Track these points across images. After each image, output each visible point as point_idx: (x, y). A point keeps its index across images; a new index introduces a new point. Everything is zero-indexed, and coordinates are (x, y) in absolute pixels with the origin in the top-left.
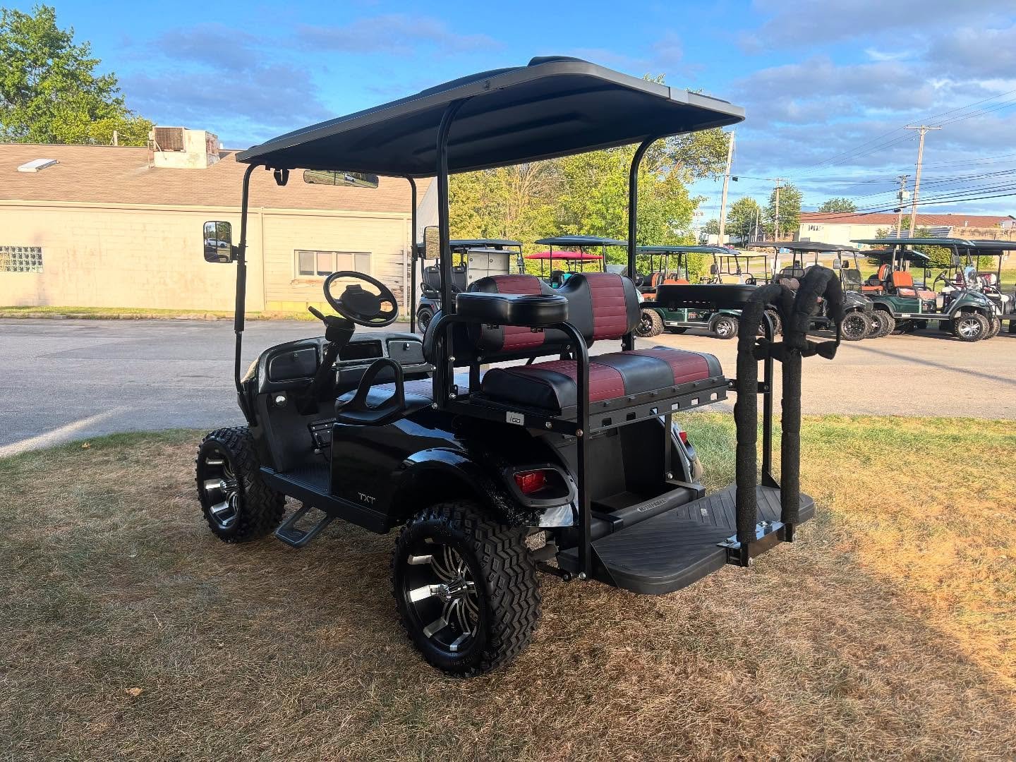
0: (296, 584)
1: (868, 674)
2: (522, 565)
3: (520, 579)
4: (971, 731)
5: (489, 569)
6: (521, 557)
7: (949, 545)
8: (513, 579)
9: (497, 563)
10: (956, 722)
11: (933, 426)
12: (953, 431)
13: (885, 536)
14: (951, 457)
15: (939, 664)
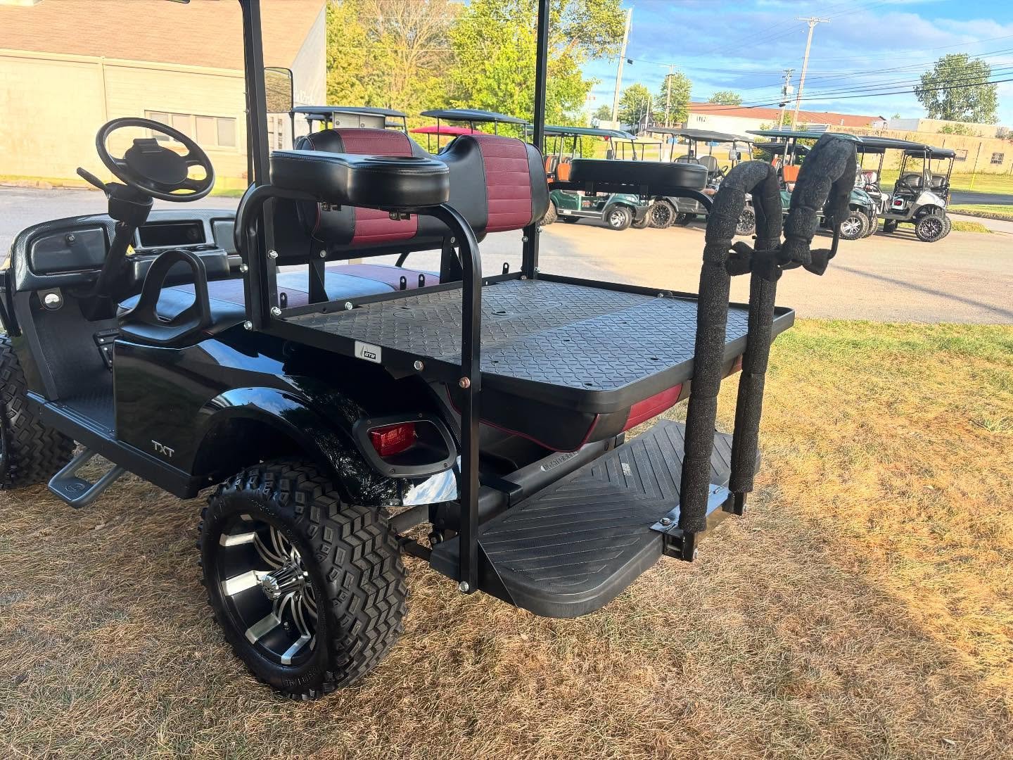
0: (81, 551)
1: (814, 658)
2: (381, 552)
3: (376, 573)
4: (945, 742)
5: (331, 562)
6: (379, 540)
7: (872, 476)
8: (367, 574)
9: (342, 553)
10: (927, 730)
11: (829, 329)
12: (850, 335)
13: (807, 465)
14: (853, 363)
15: (891, 641)
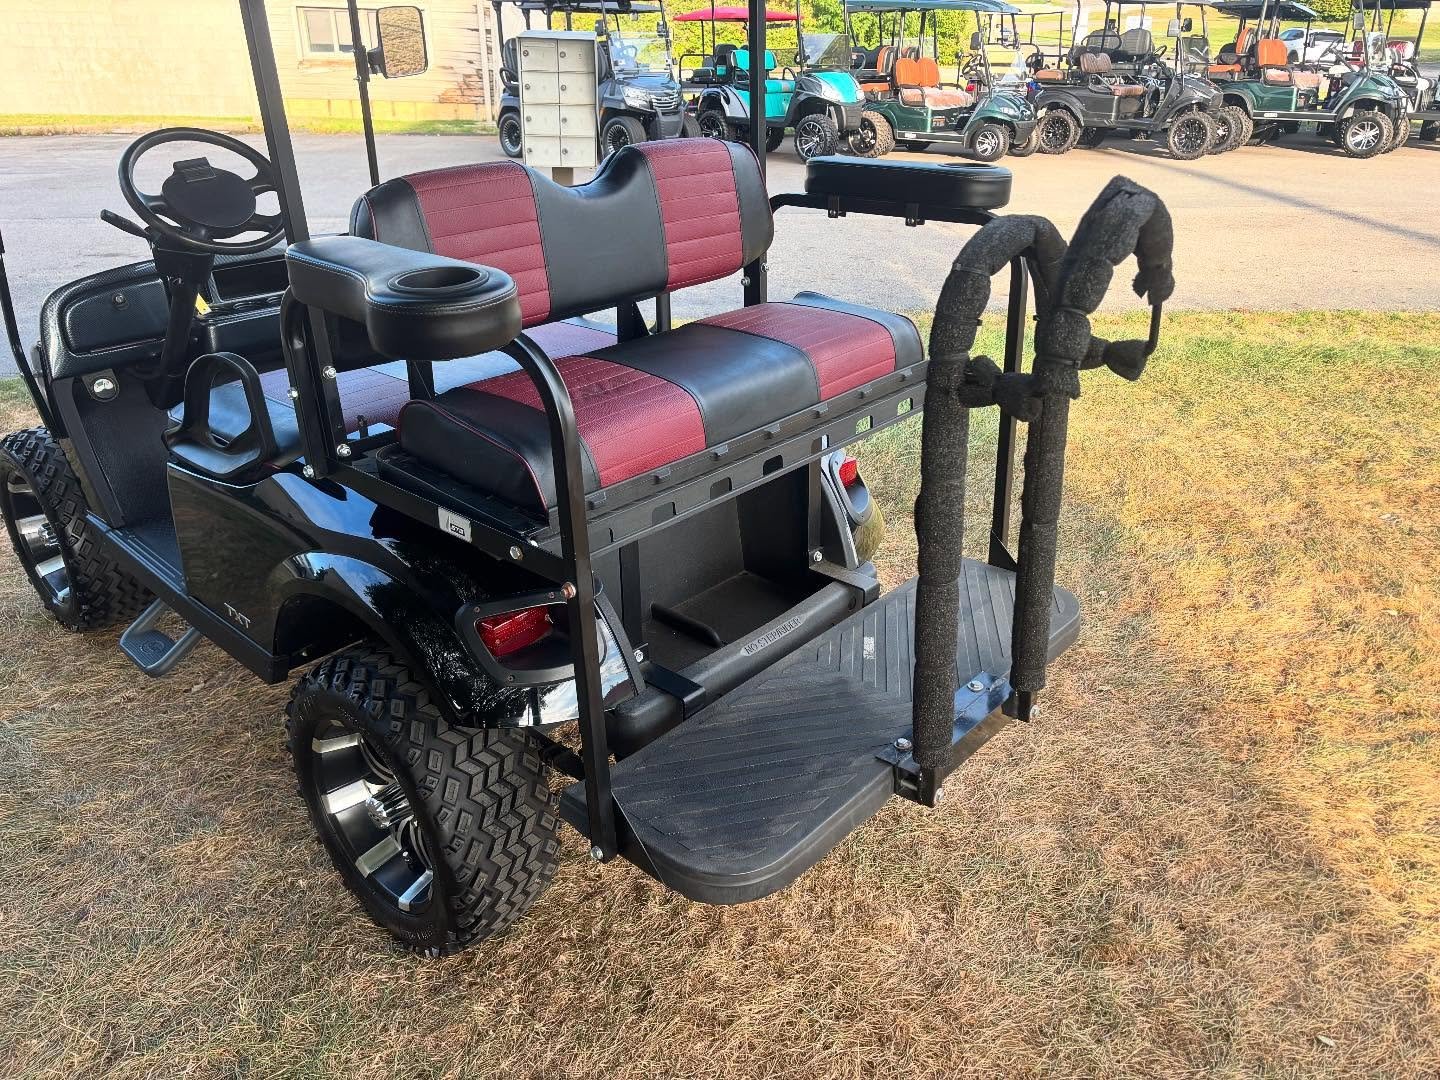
7: (1303, 595)
11: (1295, 328)
14: (1318, 392)
